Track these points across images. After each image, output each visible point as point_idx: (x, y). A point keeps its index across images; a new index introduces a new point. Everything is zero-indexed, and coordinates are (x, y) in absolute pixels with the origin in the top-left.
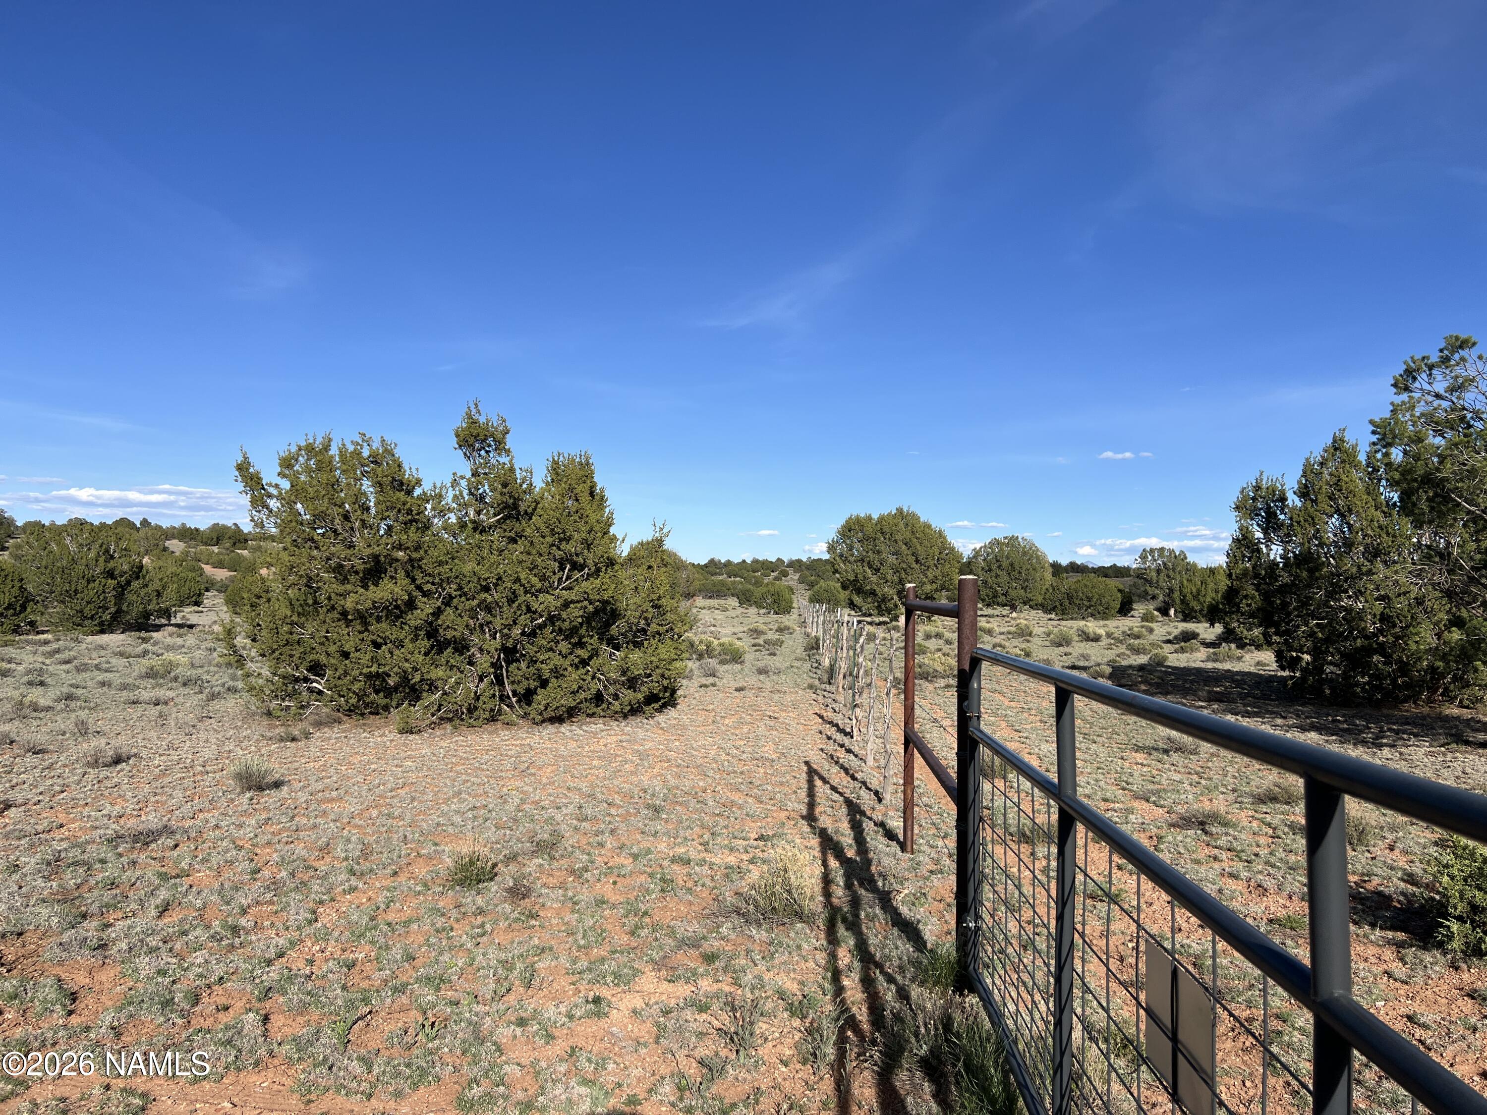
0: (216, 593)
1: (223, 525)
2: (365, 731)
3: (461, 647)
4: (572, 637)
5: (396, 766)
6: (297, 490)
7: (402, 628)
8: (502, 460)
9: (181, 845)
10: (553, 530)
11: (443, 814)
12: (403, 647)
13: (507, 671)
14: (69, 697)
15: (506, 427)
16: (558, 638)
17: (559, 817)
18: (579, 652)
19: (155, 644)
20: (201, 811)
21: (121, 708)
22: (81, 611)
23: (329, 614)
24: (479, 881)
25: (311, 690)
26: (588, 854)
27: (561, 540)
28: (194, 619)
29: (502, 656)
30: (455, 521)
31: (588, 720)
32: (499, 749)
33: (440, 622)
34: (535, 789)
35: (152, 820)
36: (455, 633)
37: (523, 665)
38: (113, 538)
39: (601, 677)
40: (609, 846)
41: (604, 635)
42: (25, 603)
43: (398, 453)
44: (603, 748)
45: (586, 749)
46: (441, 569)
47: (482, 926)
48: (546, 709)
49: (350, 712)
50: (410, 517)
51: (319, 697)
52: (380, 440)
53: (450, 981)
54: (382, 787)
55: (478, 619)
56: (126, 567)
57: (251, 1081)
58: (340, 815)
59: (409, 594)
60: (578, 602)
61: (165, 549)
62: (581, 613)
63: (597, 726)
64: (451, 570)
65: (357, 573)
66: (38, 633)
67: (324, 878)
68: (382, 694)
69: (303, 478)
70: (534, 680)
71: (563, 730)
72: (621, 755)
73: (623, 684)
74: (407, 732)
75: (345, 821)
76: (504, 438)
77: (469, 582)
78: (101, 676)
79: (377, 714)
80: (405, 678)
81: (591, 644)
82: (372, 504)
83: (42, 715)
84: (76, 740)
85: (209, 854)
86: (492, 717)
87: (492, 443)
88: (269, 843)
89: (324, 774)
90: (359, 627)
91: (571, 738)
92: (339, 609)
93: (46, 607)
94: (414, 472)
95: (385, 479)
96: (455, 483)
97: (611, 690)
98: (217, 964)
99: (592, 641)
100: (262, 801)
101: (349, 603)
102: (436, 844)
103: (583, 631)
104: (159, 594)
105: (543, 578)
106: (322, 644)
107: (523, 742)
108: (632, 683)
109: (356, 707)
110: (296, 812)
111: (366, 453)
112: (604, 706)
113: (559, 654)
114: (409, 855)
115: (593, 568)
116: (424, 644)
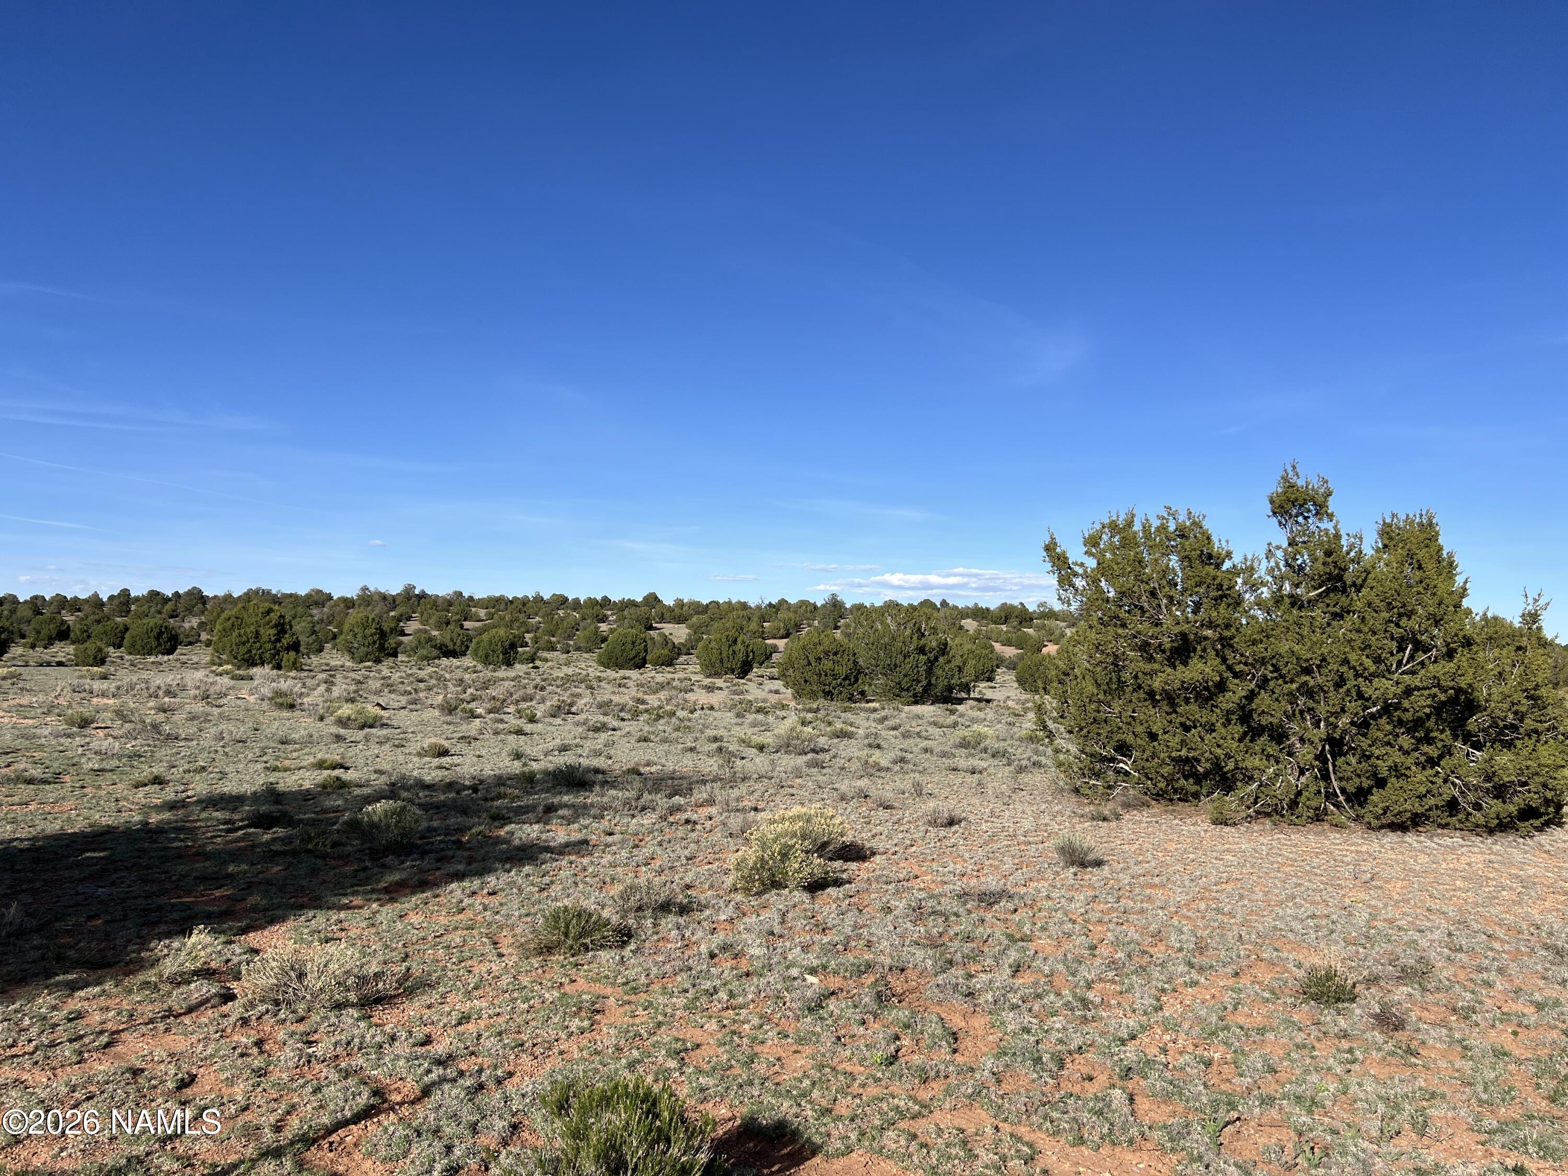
0: (1004, 669)
1: (1011, 605)
2: (1175, 818)
3: (1279, 736)
4: (1416, 730)
5: (1216, 858)
6: (1104, 568)
7: (1212, 711)
8: (1323, 526)
9: (1020, 910)
10: (1391, 603)
11: (1278, 917)
12: (1214, 731)
13: (1334, 766)
14: (902, 760)
15: (1328, 489)
16: (1397, 730)
17: (1424, 943)
18: (1425, 748)
19: (962, 716)
20: (1031, 880)
21: (944, 773)
22: (900, 683)
23: (1135, 694)
24: (1338, 1000)
25: (1118, 772)
26: (1473, 992)
27: (1400, 615)
28: (989, 694)
29: (1327, 747)
30: (1268, 596)
31: (1439, 831)
32: (1331, 853)
33: (1254, 706)
34: (1386, 906)
35: (992, 882)
36: (1271, 719)
37: (1353, 761)
38: (924, 618)
39: (1457, 781)
40: (1499, 986)
41: (1459, 728)
42: (857, 674)
43: (1206, 525)
44: (1467, 867)
45: (1444, 865)
46: (1255, 648)
47: (1350, 1051)
48: (1385, 813)
49: (1159, 796)
50: (1220, 592)
51: (1126, 778)
52: (1186, 512)
53: (1324, 1107)
54: (1204, 879)
55: (1298, 705)
56: (934, 644)
57: (1127, 1158)
58: (1167, 903)
59: (1221, 675)
60: (1424, 688)
61: (961, 628)
62: (1429, 702)
63: (1453, 839)
64: (1266, 649)
65: (1164, 651)
66: (867, 702)
67: (1163, 965)
68: (1191, 781)
69: (1108, 555)
70: (1368, 778)
71: (1407, 839)
72: (1494, 879)
73: (1487, 791)
74: (1221, 824)
75: (1173, 909)
76: (1326, 501)
77: (1287, 663)
78: (925, 744)
79: (1187, 801)
80: (1217, 766)
81: (1442, 740)
82: (1179, 580)
83: (883, 774)
84: (914, 800)
85: (1047, 923)
86: (1317, 815)
87: (1312, 508)
88: (1100, 921)
89: (1141, 858)
90: (1166, 708)
91: (1422, 851)
92: (1146, 688)
93: (872, 679)
94: (1224, 544)
95: (1193, 553)
96: (1269, 554)
97: (1471, 797)
98: (1075, 1032)
99: (1443, 736)
100: (1087, 877)
101: (1157, 684)
102: (1276, 950)
103: (1431, 724)
104: (960, 670)
105: (1378, 660)
106: (1129, 724)
107: (1359, 848)
108: (1500, 792)
109: (1166, 792)
110: (1121, 893)
111: (1172, 527)
112: (1461, 816)
113: (1399, 750)
114: (1249, 956)
115: (1444, 650)
116: (1238, 729)
